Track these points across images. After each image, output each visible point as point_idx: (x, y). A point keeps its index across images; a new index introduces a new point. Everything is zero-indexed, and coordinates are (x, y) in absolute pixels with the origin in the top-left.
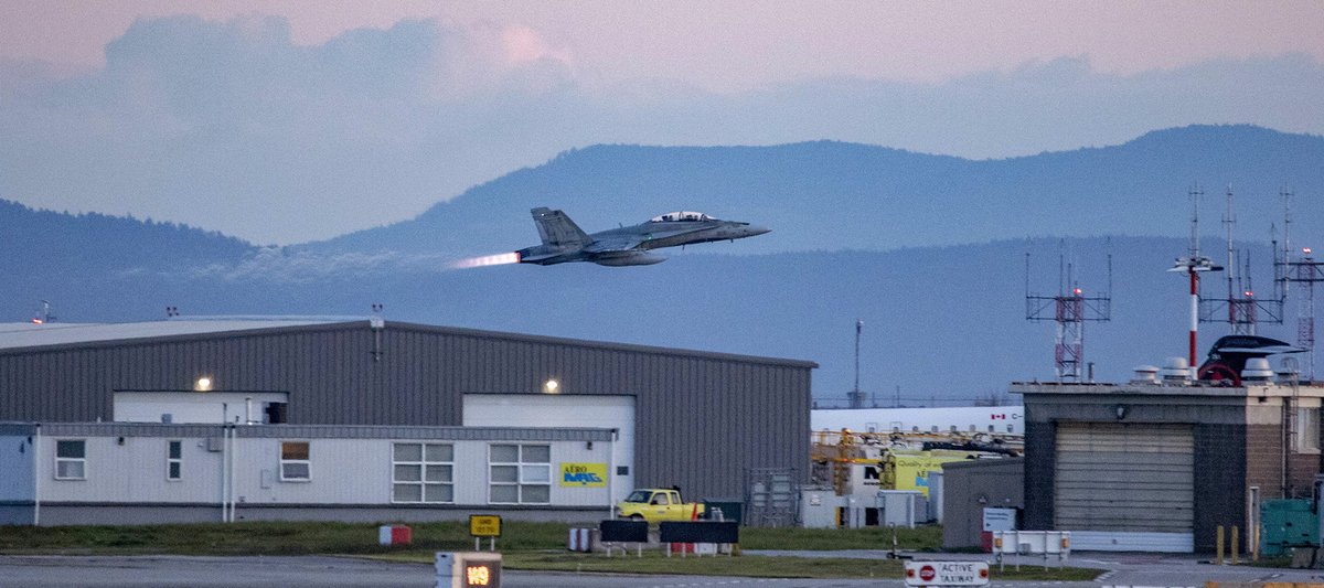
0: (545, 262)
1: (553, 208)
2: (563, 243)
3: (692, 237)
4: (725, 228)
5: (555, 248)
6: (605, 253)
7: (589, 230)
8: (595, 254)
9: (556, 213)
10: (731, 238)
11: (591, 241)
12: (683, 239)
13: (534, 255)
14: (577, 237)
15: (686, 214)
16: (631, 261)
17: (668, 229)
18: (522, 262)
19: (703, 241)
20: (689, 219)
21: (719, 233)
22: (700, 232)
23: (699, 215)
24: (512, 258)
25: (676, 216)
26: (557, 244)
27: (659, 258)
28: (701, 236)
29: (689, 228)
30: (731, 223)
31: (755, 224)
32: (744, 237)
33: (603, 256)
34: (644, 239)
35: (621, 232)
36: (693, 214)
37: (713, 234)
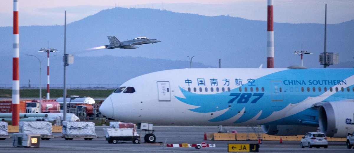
0: (111, 48)
1: (113, 36)
2: (115, 44)
3: (144, 43)
4: (151, 41)
5: (114, 45)
6: (125, 46)
7: (121, 41)
8: (122, 46)
9: (114, 37)
10: (152, 43)
11: (121, 43)
12: (142, 43)
13: (109, 46)
14: (118, 42)
15: (142, 37)
16: (130, 48)
17: (138, 41)
18: (106, 48)
19: (146, 43)
20: (143, 39)
21: (150, 42)
22: (145, 42)
23: (145, 38)
24: (104, 47)
25: (140, 38)
26: (114, 44)
27: (136, 47)
28: (146, 42)
29: (143, 40)
30: (152, 39)
31: (158, 40)
32: (155, 42)
33: (124, 47)
34: (133, 43)
35: (128, 41)
36: (144, 37)
37: (148, 42)
